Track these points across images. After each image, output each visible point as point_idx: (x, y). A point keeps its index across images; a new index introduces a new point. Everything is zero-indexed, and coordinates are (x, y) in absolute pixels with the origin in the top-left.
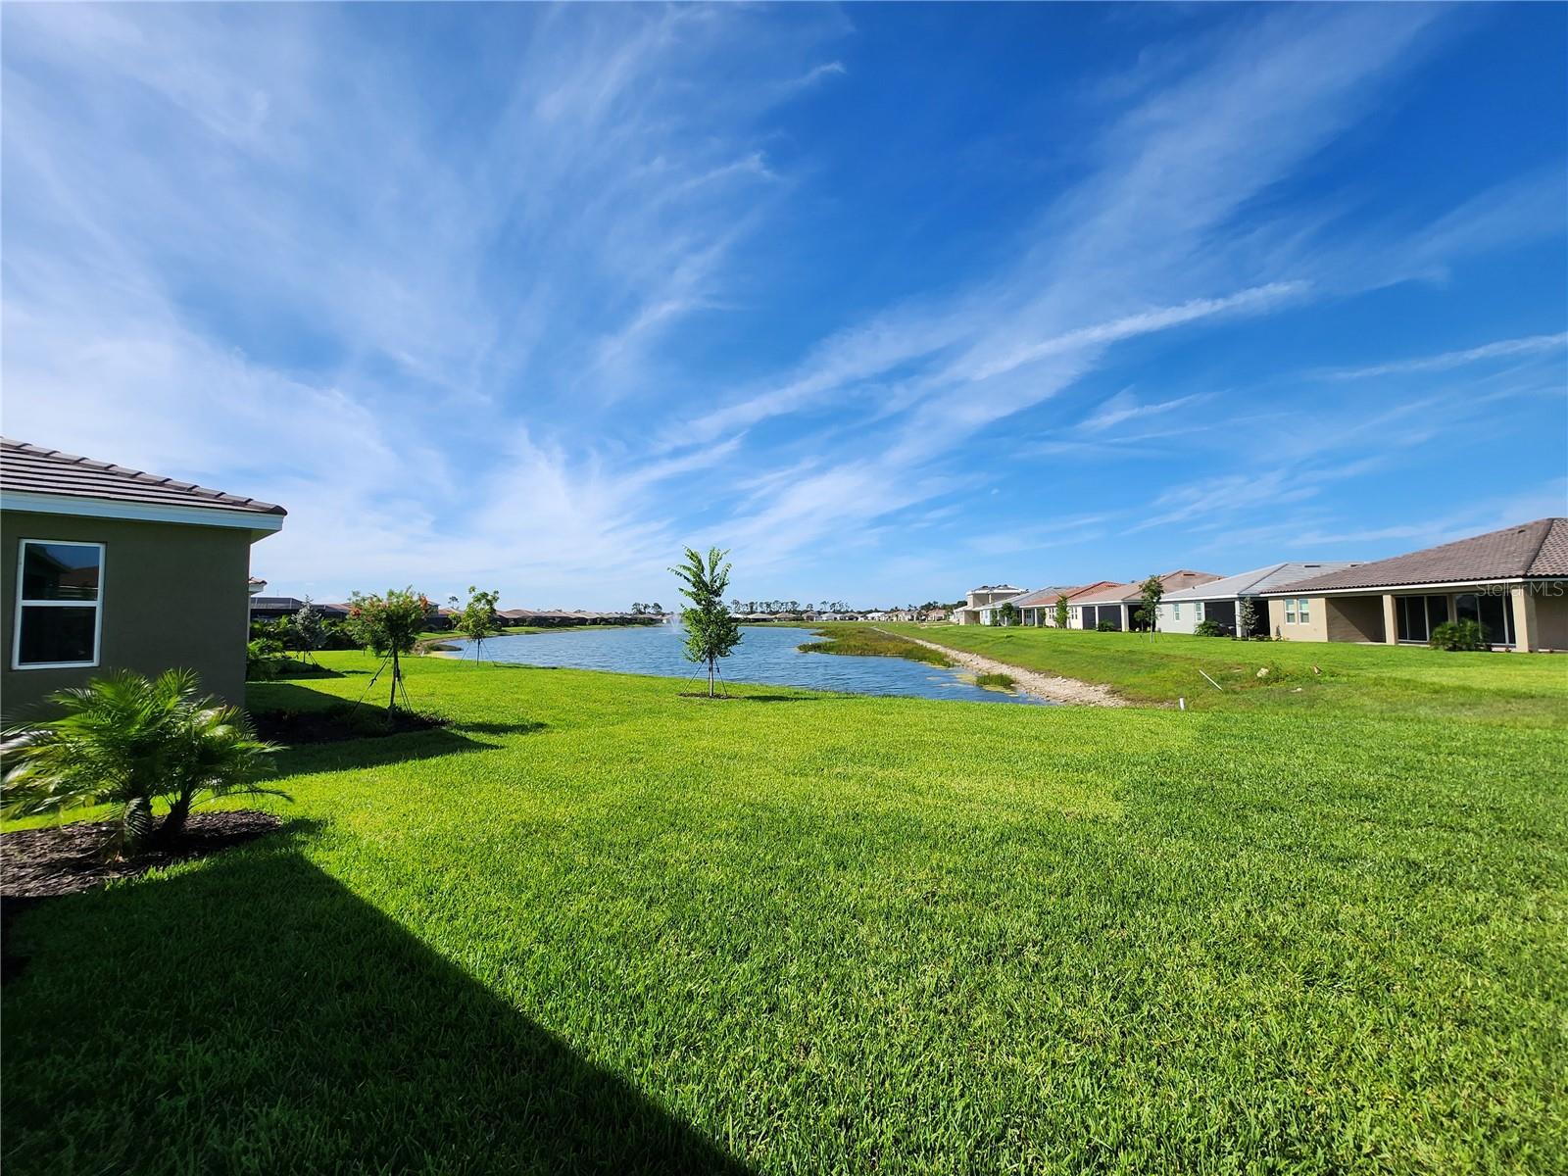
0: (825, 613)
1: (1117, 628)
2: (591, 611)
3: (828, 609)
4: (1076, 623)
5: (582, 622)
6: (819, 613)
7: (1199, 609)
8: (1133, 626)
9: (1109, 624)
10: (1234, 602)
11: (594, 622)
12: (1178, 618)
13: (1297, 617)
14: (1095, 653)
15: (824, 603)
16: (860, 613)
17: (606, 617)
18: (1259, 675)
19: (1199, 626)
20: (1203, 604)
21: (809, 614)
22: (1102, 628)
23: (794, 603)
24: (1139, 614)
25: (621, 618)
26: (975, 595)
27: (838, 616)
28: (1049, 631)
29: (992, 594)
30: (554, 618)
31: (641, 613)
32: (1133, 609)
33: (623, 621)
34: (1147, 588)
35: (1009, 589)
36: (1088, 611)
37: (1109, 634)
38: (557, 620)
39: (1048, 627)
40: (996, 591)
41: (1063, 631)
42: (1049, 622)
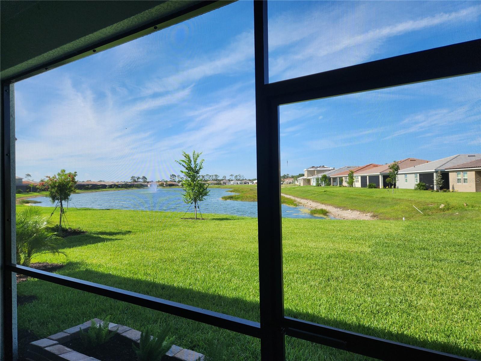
0: (232, 180)
1: (377, 186)
2: (108, 181)
3: (233, 178)
4: (358, 184)
5: (104, 187)
6: (229, 180)
7: (416, 177)
8: (385, 185)
9: (374, 185)
10: (433, 173)
11: (111, 187)
12: (406, 181)
13: (462, 181)
14: (366, 198)
15: (232, 175)
16: (250, 180)
17: (117, 184)
18: (440, 207)
19: (417, 185)
20: (418, 175)
21: (224, 181)
22: (371, 187)
23: (216, 176)
24: (388, 180)
25: (125, 184)
26: (308, 171)
27: (239, 182)
28: (345, 188)
29: (317, 171)
30: (88, 185)
31: (136, 181)
32: (385, 177)
33: (126, 186)
34: (392, 167)
35: (325, 168)
36: (363, 178)
37: (373, 189)
38: (90, 186)
39: (344, 186)
40: (318, 169)
41: (351, 188)
42: (345, 184)
